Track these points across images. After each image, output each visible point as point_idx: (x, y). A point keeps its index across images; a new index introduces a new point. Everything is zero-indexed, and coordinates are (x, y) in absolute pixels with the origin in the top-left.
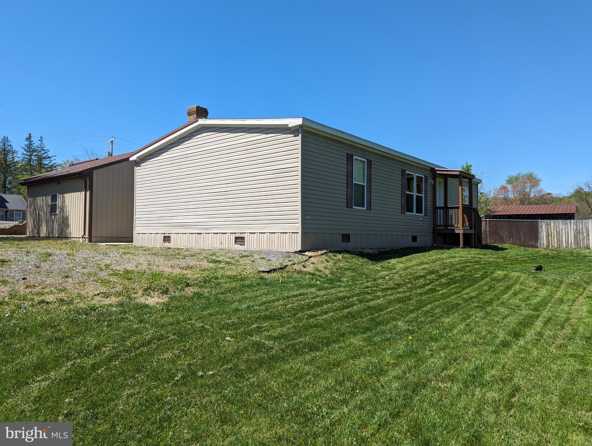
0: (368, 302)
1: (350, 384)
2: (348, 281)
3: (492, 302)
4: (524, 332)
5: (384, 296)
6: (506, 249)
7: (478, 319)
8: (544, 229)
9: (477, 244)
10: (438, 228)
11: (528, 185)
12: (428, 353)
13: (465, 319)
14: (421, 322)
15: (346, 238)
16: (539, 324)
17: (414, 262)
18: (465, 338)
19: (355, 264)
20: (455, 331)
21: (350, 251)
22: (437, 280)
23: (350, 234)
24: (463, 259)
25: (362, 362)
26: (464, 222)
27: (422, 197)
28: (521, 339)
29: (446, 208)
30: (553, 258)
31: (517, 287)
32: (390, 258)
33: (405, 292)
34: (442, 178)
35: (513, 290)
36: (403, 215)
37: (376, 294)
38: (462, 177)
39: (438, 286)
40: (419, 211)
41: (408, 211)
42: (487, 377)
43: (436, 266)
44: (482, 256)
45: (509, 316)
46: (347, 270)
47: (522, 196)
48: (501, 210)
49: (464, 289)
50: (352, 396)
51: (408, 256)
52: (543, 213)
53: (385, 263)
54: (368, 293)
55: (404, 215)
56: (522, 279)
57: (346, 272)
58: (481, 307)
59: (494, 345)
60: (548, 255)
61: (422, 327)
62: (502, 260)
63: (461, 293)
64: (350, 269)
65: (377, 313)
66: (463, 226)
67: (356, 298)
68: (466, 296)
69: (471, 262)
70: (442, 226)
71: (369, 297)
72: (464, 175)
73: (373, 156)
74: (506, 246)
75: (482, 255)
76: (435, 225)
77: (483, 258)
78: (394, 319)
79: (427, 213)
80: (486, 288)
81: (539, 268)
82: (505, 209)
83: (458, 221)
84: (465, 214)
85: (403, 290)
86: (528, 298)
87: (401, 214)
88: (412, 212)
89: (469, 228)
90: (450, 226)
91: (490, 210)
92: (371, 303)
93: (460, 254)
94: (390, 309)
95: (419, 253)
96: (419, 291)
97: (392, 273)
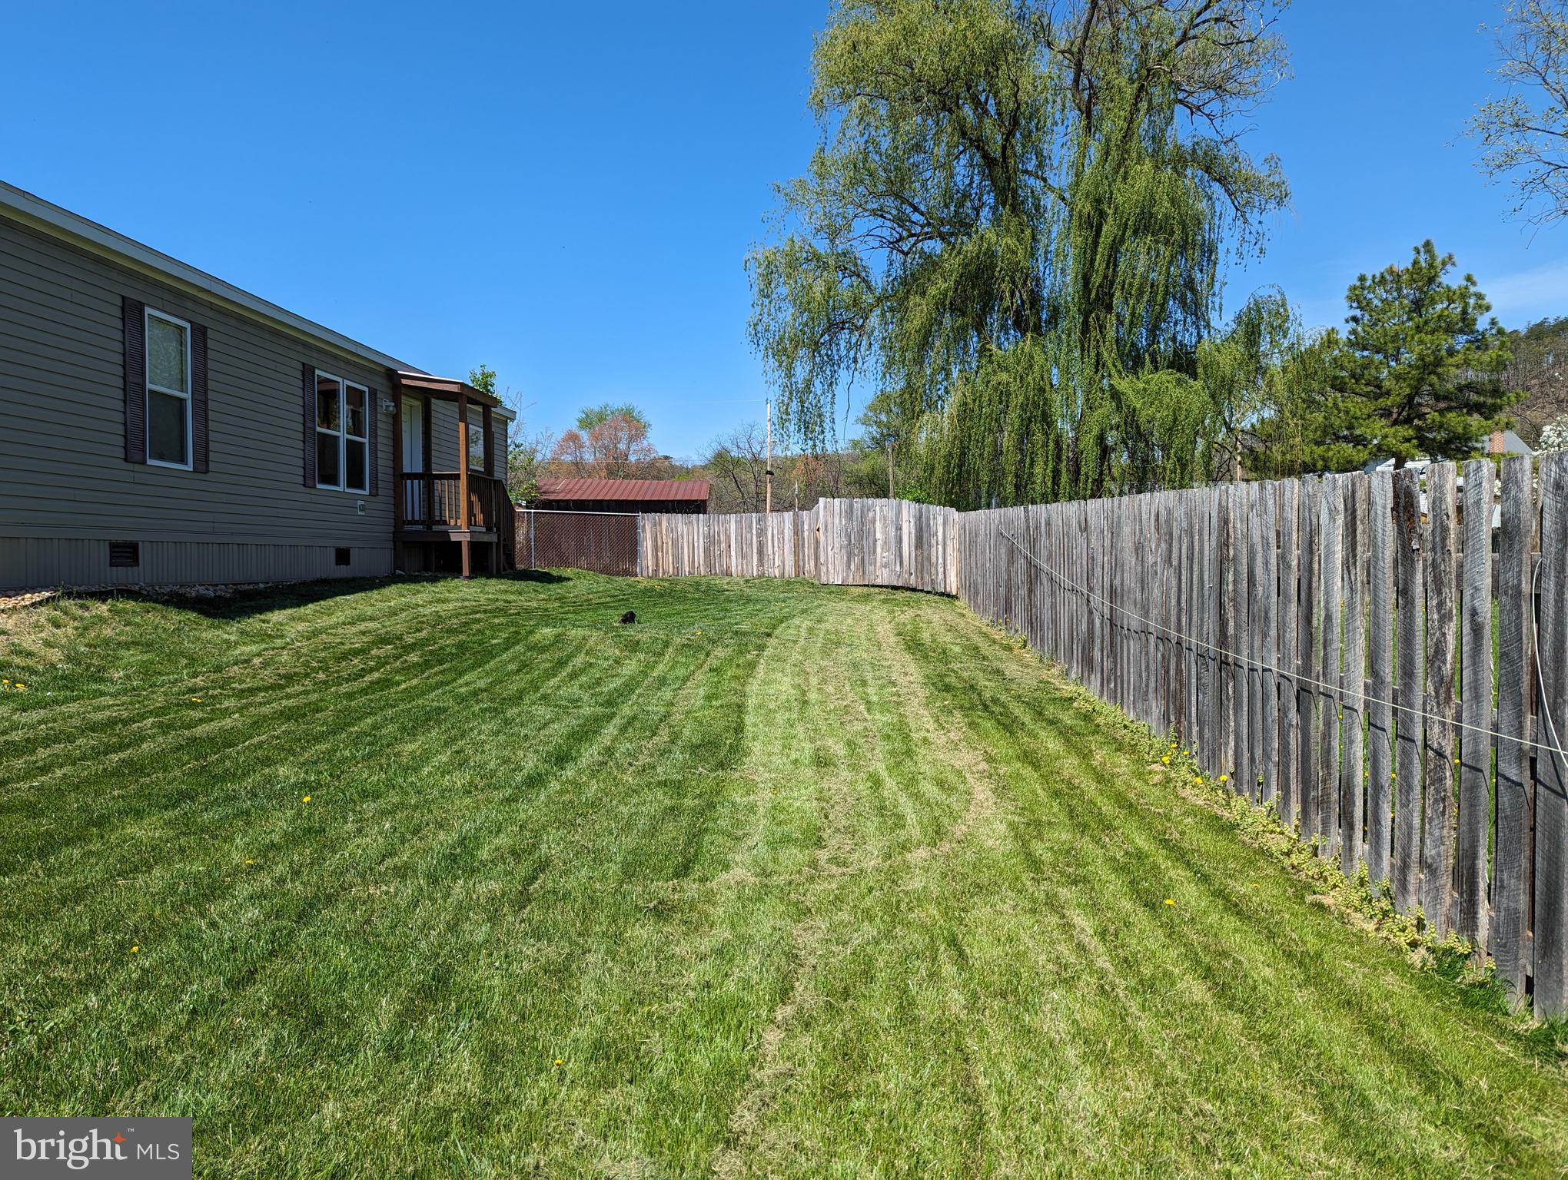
0: (189, 727)
1: (113, 938)
2: (128, 677)
3: (520, 698)
4: (578, 751)
5: (240, 710)
6: (569, 579)
7: (483, 737)
8: (649, 535)
9: (505, 570)
10: (407, 528)
11: (623, 435)
12: (350, 827)
13: (454, 740)
14: (344, 760)
15: (125, 553)
16: (610, 730)
17: (339, 617)
18: (446, 781)
19: (156, 628)
20: (426, 770)
21: (135, 592)
22: (397, 657)
23: (140, 544)
24: (466, 604)
25: (158, 878)
26: (471, 513)
27: (362, 444)
28: (570, 765)
29: (428, 477)
30: (662, 595)
31: (579, 661)
32: (270, 608)
33: (306, 693)
34: (417, 399)
35: (569, 669)
36: (308, 490)
37: (218, 706)
38: (465, 400)
39: (398, 672)
40: (355, 480)
41: (323, 480)
42: (484, 854)
43: (398, 625)
44: (512, 597)
45: (553, 722)
46: (127, 646)
47: (610, 460)
48: (562, 488)
49: (461, 674)
50: (119, 963)
51: (322, 603)
52: (647, 498)
53: (254, 623)
54: (193, 706)
55: (312, 491)
56: (591, 642)
57: (122, 652)
58: (495, 709)
59: (510, 785)
60: (652, 589)
61: (342, 772)
62: (557, 604)
63: (455, 684)
64: (136, 644)
65: (215, 754)
66: (469, 524)
67: (151, 720)
68: (463, 690)
69: (485, 611)
70: (416, 523)
71: (197, 714)
72: (471, 396)
73: (210, 313)
74: (568, 572)
75: (512, 593)
76: (399, 521)
77: (515, 601)
78: (268, 762)
79: (377, 487)
80: (511, 667)
81: (629, 618)
82: (570, 487)
83: (457, 512)
84: (475, 492)
85: (301, 688)
86: (598, 682)
87: (303, 489)
88: (336, 483)
89: (484, 530)
90: (439, 523)
91: (537, 488)
92: (200, 731)
93: (461, 594)
94: (256, 740)
95: (353, 593)
96: (345, 688)
97: (273, 649)
